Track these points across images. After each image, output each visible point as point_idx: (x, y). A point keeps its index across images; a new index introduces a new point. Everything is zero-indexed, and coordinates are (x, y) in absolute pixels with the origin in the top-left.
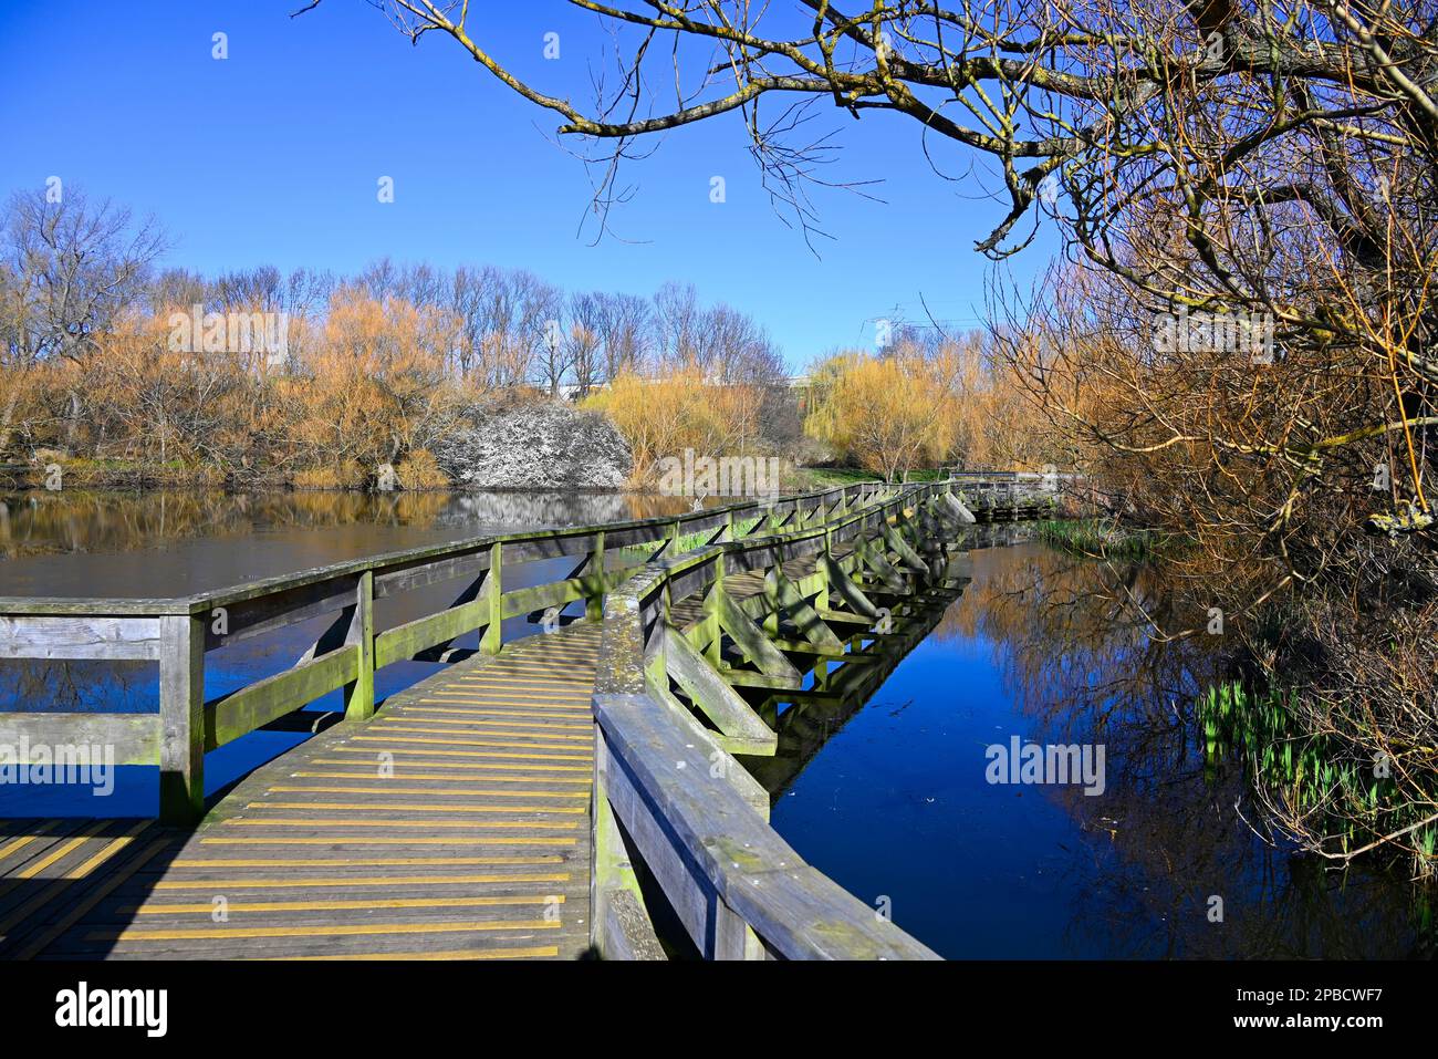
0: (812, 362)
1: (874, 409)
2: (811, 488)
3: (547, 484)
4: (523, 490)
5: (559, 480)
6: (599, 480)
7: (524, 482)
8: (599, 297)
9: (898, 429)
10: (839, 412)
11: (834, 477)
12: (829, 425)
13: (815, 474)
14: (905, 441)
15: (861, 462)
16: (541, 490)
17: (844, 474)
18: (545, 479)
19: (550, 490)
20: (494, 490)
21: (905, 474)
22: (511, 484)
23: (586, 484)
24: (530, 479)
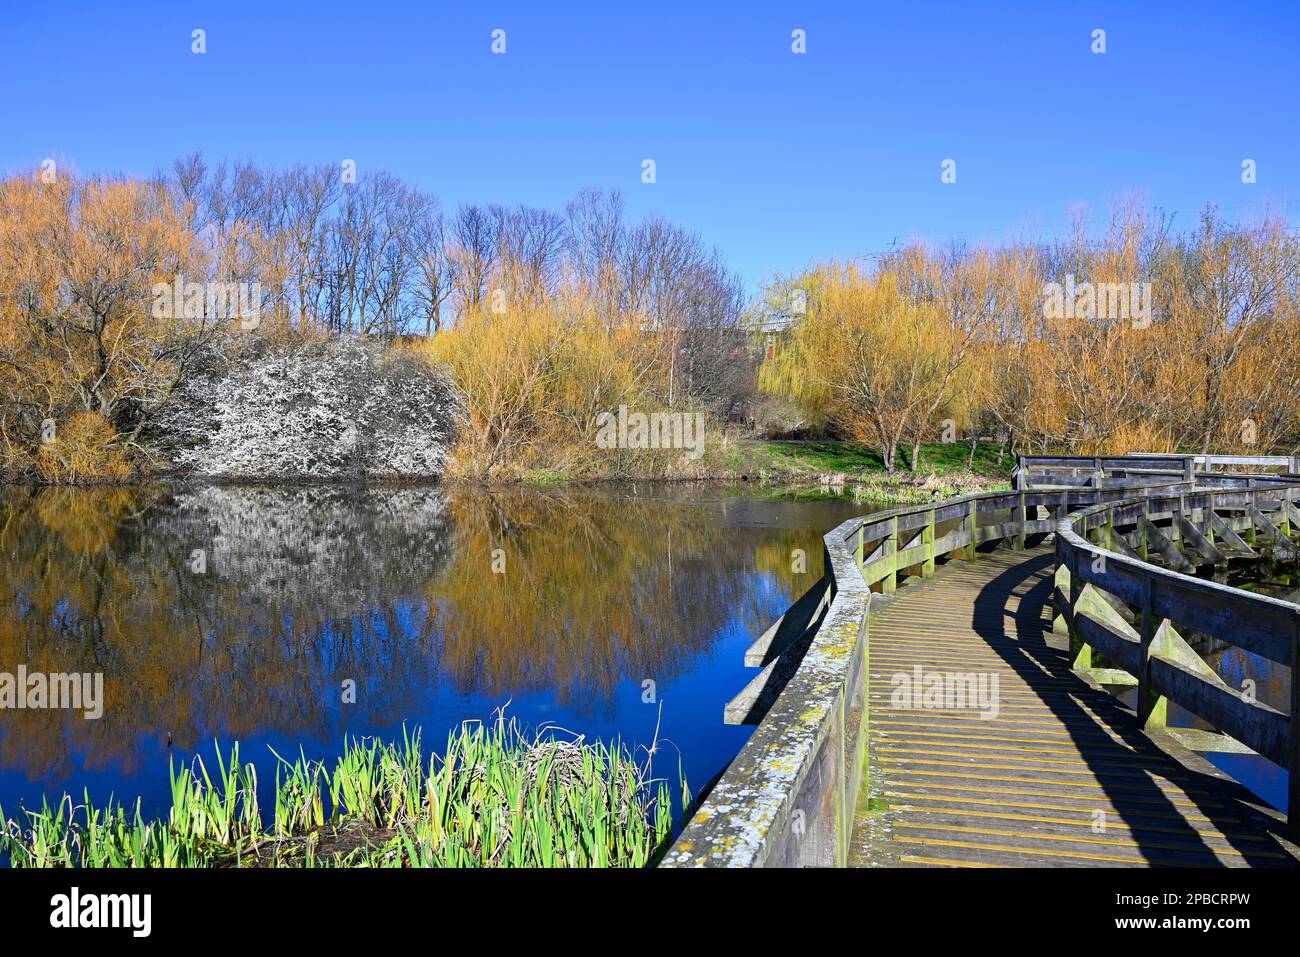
0: (771, 283)
1: (864, 348)
2: (763, 473)
3: (314, 471)
4: (272, 482)
5: (334, 464)
6: (403, 463)
7: (274, 467)
8: (498, 212)
9: (902, 378)
10: (811, 356)
11: (800, 454)
12: (795, 374)
13: (771, 450)
14: (914, 395)
15: (843, 432)
16: (305, 481)
17: (817, 450)
18: (312, 463)
19: (319, 481)
20: (225, 482)
21: (916, 450)
22: (252, 471)
23: (381, 470)
24: (285, 464)
